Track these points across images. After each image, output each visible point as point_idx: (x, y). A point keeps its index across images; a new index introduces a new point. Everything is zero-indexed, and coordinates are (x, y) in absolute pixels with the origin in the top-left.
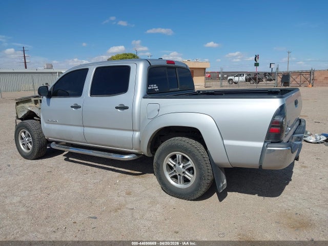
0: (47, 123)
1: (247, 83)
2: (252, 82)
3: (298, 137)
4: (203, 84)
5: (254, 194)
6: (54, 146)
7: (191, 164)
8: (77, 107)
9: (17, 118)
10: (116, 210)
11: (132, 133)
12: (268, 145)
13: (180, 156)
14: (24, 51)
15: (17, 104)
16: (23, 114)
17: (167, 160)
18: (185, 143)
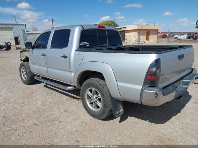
0: (32, 64)
1: (188, 40)
2: (191, 39)
3: (185, 82)
4: (156, 40)
5: (146, 120)
6: (36, 78)
7: (100, 96)
8: (44, 55)
9: (21, 60)
10: (51, 121)
11: (69, 73)
12: (145, 88)
13: (94, 90)
14: (53, 21)
15: (21, 52)
16: (24, 58)
17: (87, 93)
18: (96, 82)
